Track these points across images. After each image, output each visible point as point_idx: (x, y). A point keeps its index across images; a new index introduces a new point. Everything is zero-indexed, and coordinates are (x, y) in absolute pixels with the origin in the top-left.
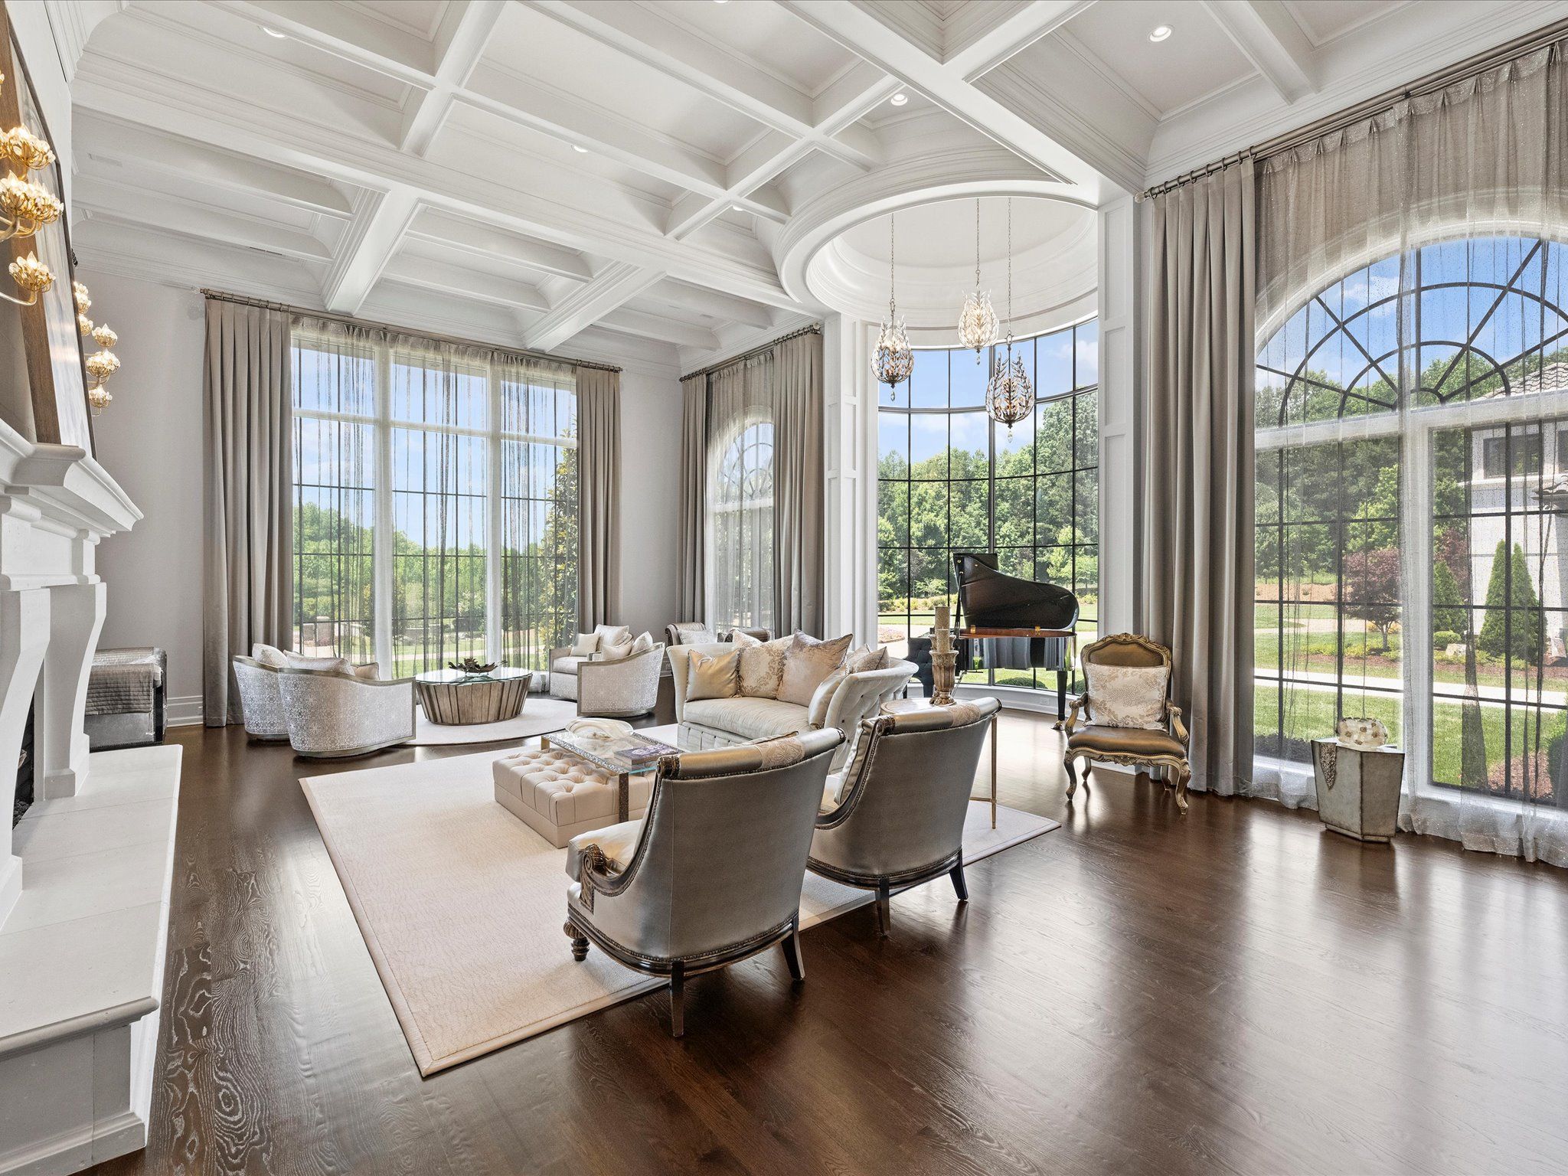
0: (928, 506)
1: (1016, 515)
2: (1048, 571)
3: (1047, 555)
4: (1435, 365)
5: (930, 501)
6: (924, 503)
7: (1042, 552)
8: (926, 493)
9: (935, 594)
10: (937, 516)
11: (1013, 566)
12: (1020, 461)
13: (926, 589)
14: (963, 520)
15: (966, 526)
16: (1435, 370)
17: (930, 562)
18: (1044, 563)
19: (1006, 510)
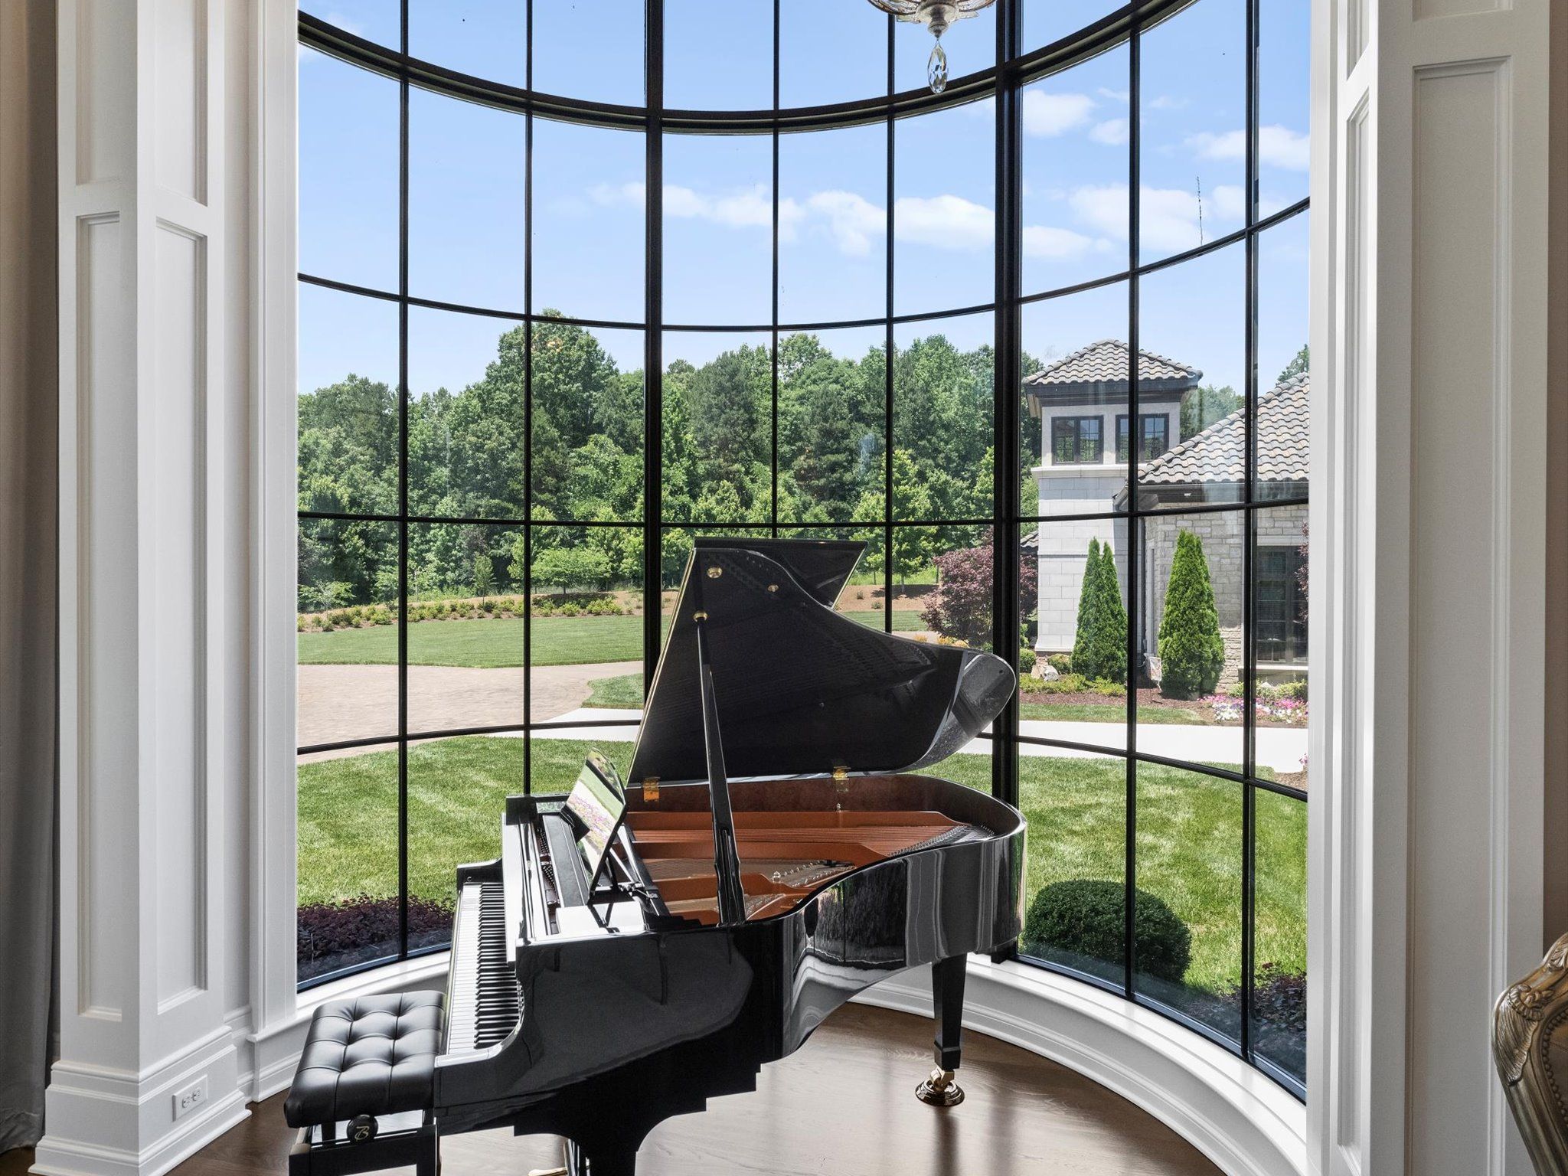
0: (320, 466)
1: (459, 486)
2: (509, 568)
3: (506, 546)
4: (916, 345)
5: (324, 457)
6: (314, 460)
7: (497, 542)
8: (317, 444)
9: (333, 606)
10: (335, 481)
11: (455, 562)
12: (465, 408)
13: (320, 598)
14: (377, 490)
15: (383, 499)
16: (916, 351)
17: (325, 555)
18: (501, 557)
19: (444, 479)
